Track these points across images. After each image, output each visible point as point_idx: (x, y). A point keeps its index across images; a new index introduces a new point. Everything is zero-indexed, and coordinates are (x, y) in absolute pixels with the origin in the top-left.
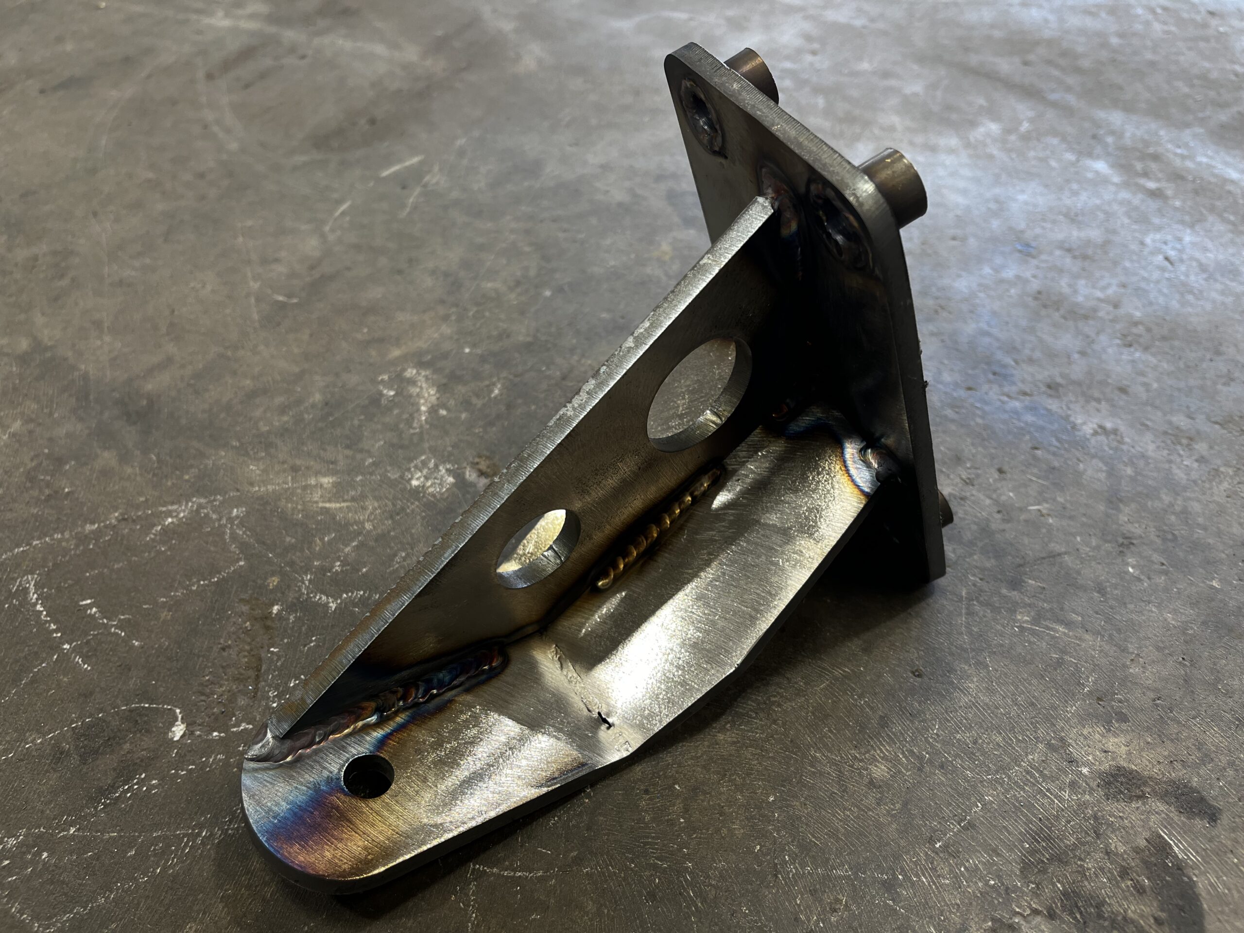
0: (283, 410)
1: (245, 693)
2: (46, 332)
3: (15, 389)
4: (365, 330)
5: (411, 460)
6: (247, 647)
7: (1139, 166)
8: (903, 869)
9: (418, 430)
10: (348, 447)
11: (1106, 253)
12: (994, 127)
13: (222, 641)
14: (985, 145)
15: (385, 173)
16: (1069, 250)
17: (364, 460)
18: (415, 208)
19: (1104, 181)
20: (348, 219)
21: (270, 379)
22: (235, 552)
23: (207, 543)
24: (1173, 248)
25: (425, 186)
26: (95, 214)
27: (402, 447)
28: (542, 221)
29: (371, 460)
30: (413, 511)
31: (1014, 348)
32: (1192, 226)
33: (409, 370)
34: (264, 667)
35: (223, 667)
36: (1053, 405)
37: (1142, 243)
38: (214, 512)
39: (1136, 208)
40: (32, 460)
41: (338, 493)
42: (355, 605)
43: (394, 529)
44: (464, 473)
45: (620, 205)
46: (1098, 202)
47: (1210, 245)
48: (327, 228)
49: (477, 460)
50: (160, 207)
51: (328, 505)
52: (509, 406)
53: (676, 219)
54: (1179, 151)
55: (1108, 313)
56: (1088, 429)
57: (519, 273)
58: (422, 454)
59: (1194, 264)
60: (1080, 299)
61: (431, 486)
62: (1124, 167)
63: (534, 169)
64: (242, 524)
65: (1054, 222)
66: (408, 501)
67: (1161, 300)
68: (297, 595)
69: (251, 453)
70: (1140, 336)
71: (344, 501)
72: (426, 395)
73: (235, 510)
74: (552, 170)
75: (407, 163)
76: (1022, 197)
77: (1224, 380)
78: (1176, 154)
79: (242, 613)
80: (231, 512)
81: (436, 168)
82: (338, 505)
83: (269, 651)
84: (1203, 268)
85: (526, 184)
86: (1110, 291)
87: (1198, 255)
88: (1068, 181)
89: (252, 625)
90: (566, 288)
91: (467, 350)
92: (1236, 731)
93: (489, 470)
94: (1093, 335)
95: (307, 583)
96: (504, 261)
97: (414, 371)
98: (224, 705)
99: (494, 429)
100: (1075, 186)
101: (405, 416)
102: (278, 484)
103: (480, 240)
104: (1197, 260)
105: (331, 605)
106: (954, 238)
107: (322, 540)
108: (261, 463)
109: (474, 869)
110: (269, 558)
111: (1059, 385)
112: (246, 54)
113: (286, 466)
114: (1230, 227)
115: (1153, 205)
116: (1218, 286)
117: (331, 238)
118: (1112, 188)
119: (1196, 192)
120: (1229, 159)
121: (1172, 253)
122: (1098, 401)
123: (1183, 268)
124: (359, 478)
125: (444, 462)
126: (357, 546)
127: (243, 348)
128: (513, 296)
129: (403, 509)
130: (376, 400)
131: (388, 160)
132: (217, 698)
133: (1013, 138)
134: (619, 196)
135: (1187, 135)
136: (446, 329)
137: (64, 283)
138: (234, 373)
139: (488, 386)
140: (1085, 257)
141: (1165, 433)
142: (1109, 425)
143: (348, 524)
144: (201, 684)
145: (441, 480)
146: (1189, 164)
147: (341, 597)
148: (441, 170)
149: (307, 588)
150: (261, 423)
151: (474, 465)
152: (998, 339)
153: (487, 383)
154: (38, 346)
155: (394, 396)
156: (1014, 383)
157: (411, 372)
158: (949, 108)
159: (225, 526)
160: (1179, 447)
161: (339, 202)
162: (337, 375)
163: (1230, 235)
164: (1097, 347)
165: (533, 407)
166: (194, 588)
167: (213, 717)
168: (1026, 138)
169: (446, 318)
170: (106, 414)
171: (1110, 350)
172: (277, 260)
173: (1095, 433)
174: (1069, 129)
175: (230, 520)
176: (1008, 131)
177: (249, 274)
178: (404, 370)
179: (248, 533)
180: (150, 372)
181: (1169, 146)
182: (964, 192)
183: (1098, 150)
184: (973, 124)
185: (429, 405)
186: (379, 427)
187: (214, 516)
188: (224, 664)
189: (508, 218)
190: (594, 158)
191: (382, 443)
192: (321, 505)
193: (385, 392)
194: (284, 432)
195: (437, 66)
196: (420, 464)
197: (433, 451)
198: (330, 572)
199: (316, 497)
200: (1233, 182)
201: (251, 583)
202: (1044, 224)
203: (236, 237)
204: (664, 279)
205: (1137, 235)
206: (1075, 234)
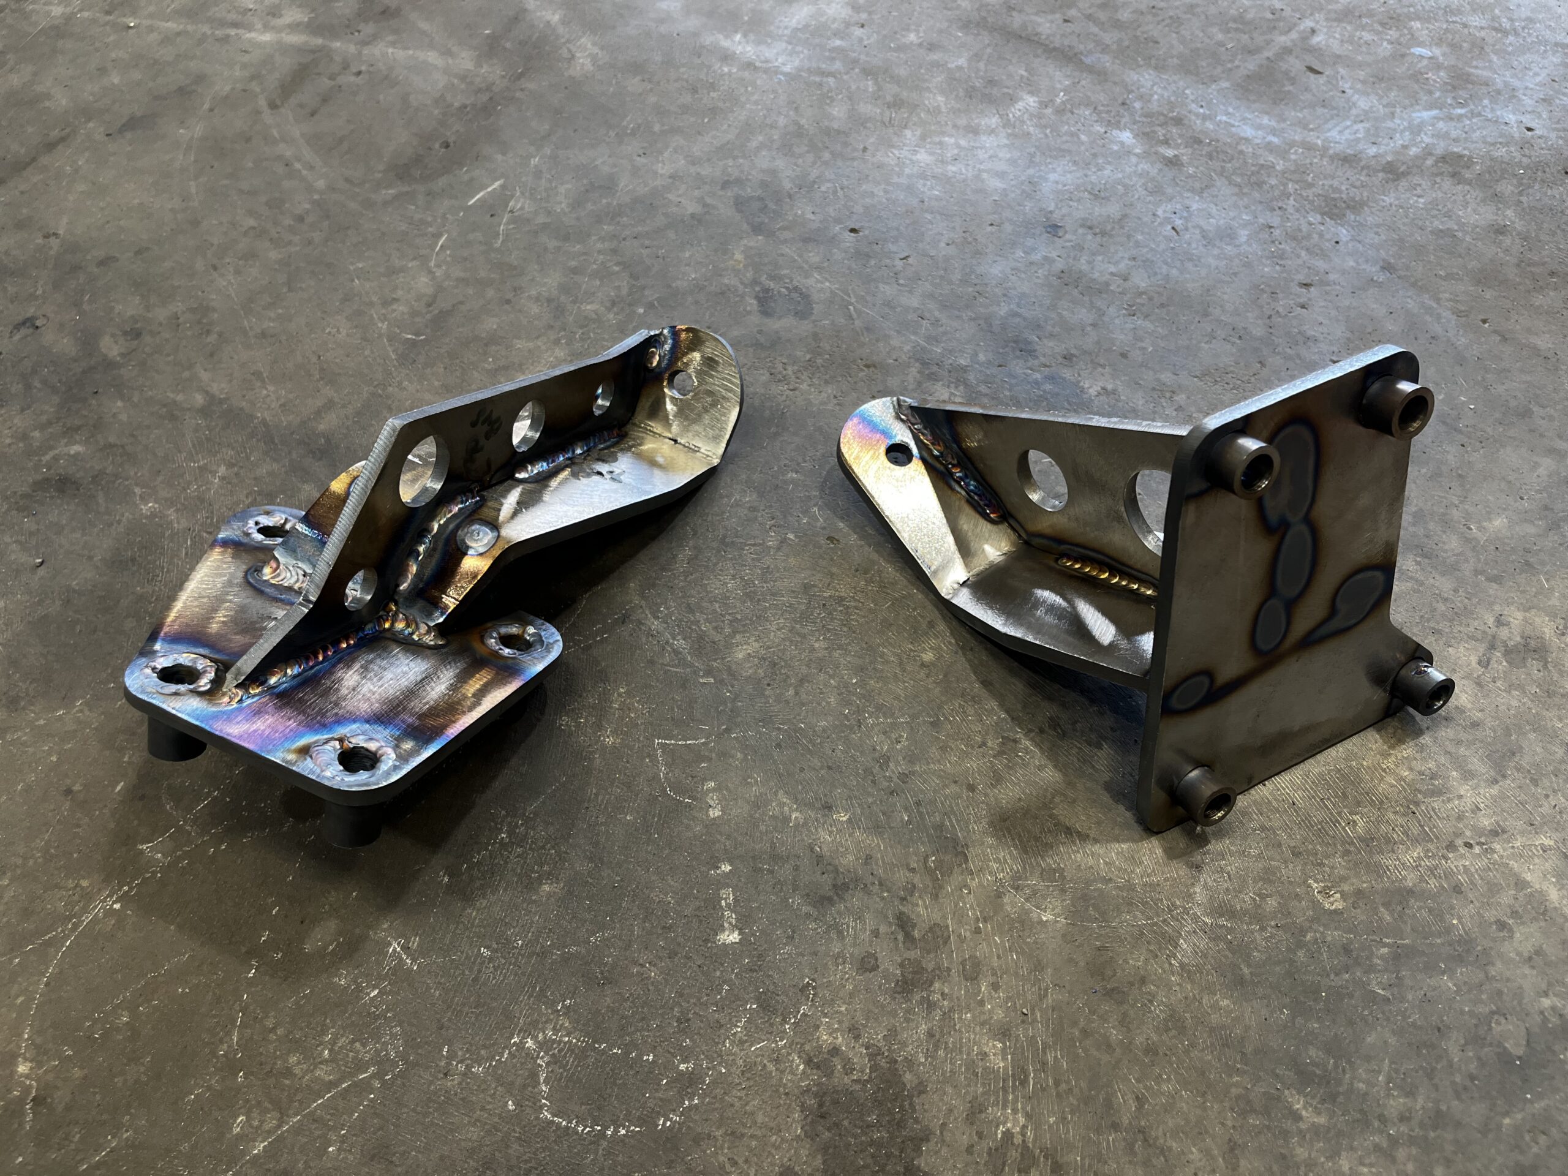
2: (215, 386)
3: (208, 440)
7: (1161, 132)
8: (945, 714)
11: (1122, 227)
12: (1031, 101)
14: (1023, 122)
15: (470, 203)
16: (1090, 228)
18: (507, 236)
19: (1128, 152)
20: (448, 253)
24: (1181, 217)
25: (511, 211)
26: (215, 268)
28: (624, 239)
31: (1039, 326)
32: (1201, 192)
36: (1067, 374)
37: (1155, 215)
39: (1153, 179)
40: (247, 497)
45: (693, 216)
46: (1120, 175)
47: (1214, 210)
48: (432, 264)
50: (274, 255)
53: (745, 226)
55: (1119, 286)
56: (1092, 392)
57: (613, 293)
59: (1197, 231)
60: (1096, 275)
62: (1146, 136)
63: (609, 186)
65: (1079, 200)
67: (1164, 269)
70: (1143, 305)
74: (626, 185)
75: (489, 189)
76: (1052, 177)
77: (1207, 339)
78: (1197, 115)
81: (518, 192)
84: (1204, 235)
85: (604, 201)
86: (1122, 266)
87: (1202, 223)
88: (1095, 155)
90: (655, 303)
94: (1104, 307)
96: (598, 283)
100: (1101, 160)
103: (573, 263)
104: (1201, 228)
106: (992, 225)
109: (658, 743)
111: (1073, 355)
112: (301, 75)
114: (1236, 190)
115: (1169, 174)
116: (1216, 252)
117: (439, 273)
118: (1134, 160)
119: (1210, 157)
120: (1247, 114)
121: (1178, 223)
122: (1103, 366)
123: (1187, 236)
128: (611, 316)
131: (472, 186)
133: (1049, 111)
134: (690, 206)
135: (1211, 91)
137: (212, 338)
140: (1103, 233)
141: (1154, 389)
142: (1110, 387)
146: (1209, 125)
148: (522, 193)
152: (1025, 319)
154: (212, 399)
156: (1037, 357)
158: (991, 82)
160: (1163, 400)
161: (436, 236)
163: (1234, 198)
164: (1106, 319)
168: (1060, 112)
169: (557, 342)
170: (294, 455)
171: (1117, 321)
172: (395, 300)
173: (1099, 394)
174: (1102, 97)
176: (1044, 105)
177: (375, 316)
180: (318, 413)
181: (1193, 106)
182: (1002, 175)
183: (1126, 119)
184: (1013, 99)
189: (594, 238)
190: (664, 169)
195: (493, 72)
200: (1246, 140)
202: (1071, 203)
203: (353, 280)
204: (741, 287)
205: (1150, 206)
206: (1099, 211)
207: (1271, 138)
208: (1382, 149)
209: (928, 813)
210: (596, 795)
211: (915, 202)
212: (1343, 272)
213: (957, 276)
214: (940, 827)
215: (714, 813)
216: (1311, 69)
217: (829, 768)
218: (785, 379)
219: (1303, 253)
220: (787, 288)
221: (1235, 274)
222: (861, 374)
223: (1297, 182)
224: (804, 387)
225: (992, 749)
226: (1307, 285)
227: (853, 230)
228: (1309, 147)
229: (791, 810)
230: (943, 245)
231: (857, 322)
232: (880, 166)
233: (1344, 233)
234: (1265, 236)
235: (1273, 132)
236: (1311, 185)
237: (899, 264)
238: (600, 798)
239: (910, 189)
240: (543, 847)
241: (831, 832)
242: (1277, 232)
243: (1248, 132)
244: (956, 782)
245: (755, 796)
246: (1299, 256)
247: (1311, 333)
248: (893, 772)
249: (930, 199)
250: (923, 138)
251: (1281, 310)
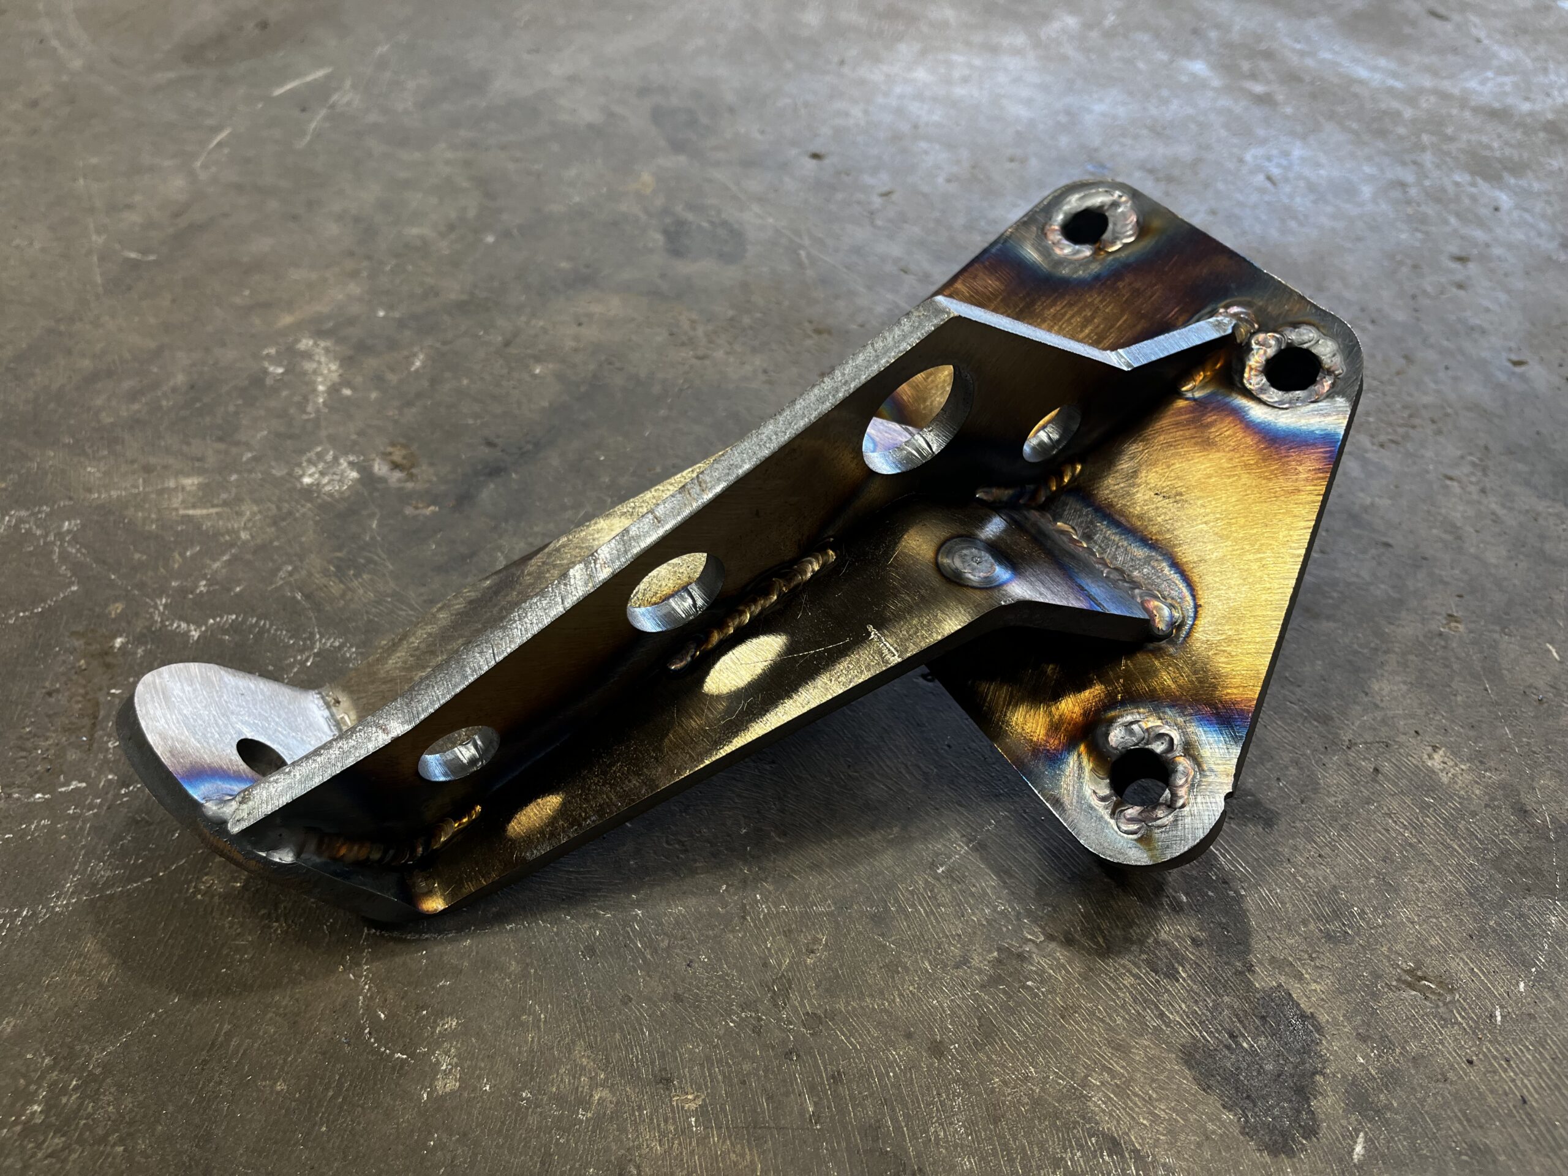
0: (133, 396)
1: (79, 746)
4: (247, 293)
5: (302, 452)
6: (82, 691)
7: (1246, 66)
8: (896, 900)
9: (313, 416)
10: (220, 439)
11: (1196, 173)
12: (1071, 22)
13: (47, 684)
14: (1059, 44)
15: (278, 92)
16: (1151, 171)
17: (242, 455)
18: (318, 135)
19: (1201, 85)
20: (226, 151)
21: (116, 357)
22: (65, 576)
23: (29, 565)
24: (1279, 165)
25: (332, 107)
27: (291, 437)
28: (487, 149)
29: (249, 455)
30: (304, 515)
32: (1304, 137)
33: (304, 341)
34: (102, 713)
35: (49, 716)
37: (1241, 161)
38: (38, 527)
39: (1237, 118)
41: (206, 496)
42: (225, 631)
43: (278, 538)
44: (371, 467)
45: (590, 127)
46: (1190, 111)
47: (1323, 159)
48: (198, 164)
49: (389, 449)
51: (191, 512)
52: (434, 381)
53: (663, 143)
54: (1298, 46)
57: (453, 215)
58: (317, 445)
59: (1302, 184)
61: (329, 483)
62: (1227, 68)
63: (478, 82)
64: (75, 540)
65: (1136, 137)
66: (297, 502)
67: (1258, 228)
68: (147, 624)
69: (90, 451)
71: (213, 506)
72: (326, 372)
73: (67, 523)
74: (503, 85)
75: (310, 78)
76: (1098, 108)
78: (1294, 50)
79: (75, 649)
80: (60, 526)
81: (348, 83)
82: (205, 512)
83: (109, 694)
84: (1311, 187)
85: (468, 103)
87: (1307, 172)
88: (1157, 87)
89: (88, 663)
90: (515, 231)
91: (381, 314)
92: (1303, 724)
93: (405, 462)
95: (161, 608)
96: (435, 201)
97: (311, 343)
98: (51, 762)
99: (414, 410)
100: (1165, 93)
101: (296, 399)
102: (125, 489)
103: (403, 175)
104: (1306, 179)
105: (193, 633)
106: (1012, 160)
107: (182, 555)
108: (102, 464)
109: (368, 934)
110: (111, 580)
113: (136, 466)
114: (1351, 137)
115: (1258, 112)
116: (1329, 209)
117: (203, 176)
118: (1210, 94)
119: (1314, 96)
120: (1359, 55)
121: (1275, 171)
123: (1288, 189)
124: (234, 477)
125: (346, 454)
126: (229, 561)
127: (81, 320)
128: (444, 244)
129: (290, 513)
130: (258, 380)
131: (283, 75)
132: (42, 753)
133: (1094, 34)
134: (589, 115)
135: (1310, 26)
136: (355, 289)
138: (69, 352)
139: (407, 357)
140: (1170, 179)
143: (217, 534)
144: (20, 737)
145: (342, 474)
146: (1309, 62)
147: (206, 624)
148: (354, 87)
149: (161, 614)
150: (104, 414)
151: (385, 455)
153: (406, 353)
155: (282, 374)
157: (306, 344)
159: (53, 543)
161: (216, 130)
162: (207, 350)
163: (1350, 147)
165: (465, 382)
166: (11, 622)
167: (36, 776)
168: (1109, 34)
169: (354, 274)
172: (129, 207)
174: (1165, 23)
175: (60, 535)
176: (1088, 26)
177: (91, 226)
178: (297, 341)
179: (84, 551)
181: (1287, 41)
182: (1028, 102)
183: (1198, 49)
184: (1046, 19)
185: (329, 384)
186: (262, 413)
187: (38, 532)
188: (51, 712)
189: (442, 145)
190: (558, 68)
191: (265, 433)
192: (182, 512)
193: (271, 369)
194: (135, 423)
196: (314, 458)
197: (333, 440)
198: (192, 593)
199: (176, 502)
200: (1361, 82)
201: (86, 612)
202: (1124, 140)
203: (75, 180)
204: (643, 217)
205: (1235, 150)
206: (1161, 151)
207: (1391, 82)
208: (1538, 107)
209: (853, 1097)
210: (229, 1035)
211: (905, 127)
212: (1510, 246)
213: (960, 221)
214: (873, 1131)
215: (448, 1085)
216: (1434, 14)
217: (678, 998)
218: (691, 342)
219: (1453, 220)
220: (712, 223)
221: (1359, 239)
222: (809, 342)
223: (1432, 133)
224: (719, 354)
225: (980, 971)
226: (1462, 259)
227: (816, 156)
228: (1444, 96)
229: (594, 1084)
230: (940, 180)
231: (810, 273)
232: (862, 82)
233: (1504, 199)
234: (1396, 194)
235: (1395, 75)
236: (1451, 139)
237: (877, 201)
238: (234, 1042)
239: (900, 112)
240: (103, 1140)
241: (663, 1134)
242: (1413, 192)
243: (1363, 73)
244: (909, 1036)
245: (531, 1051)
246: (1446, 222)
247: (1475, 321)
248: (795, 1010)
249: (927, 124)
250: (923, 53)
251: (1429, 289)
